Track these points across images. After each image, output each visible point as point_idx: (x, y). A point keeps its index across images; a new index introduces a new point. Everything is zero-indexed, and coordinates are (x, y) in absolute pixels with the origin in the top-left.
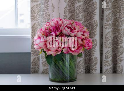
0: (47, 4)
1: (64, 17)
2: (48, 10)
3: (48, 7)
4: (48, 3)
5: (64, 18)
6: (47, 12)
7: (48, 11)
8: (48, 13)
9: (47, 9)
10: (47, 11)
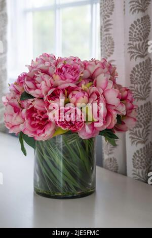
0: (108, 19)
1: (129, 48)
2: (109, 32)
3: (110, 24)
4: (109, 17)
5: (129, 50)
6: (106, 38)
7: (109, 34)
8: (110, 38)
9: (107, 30)
10: (106, 34)
